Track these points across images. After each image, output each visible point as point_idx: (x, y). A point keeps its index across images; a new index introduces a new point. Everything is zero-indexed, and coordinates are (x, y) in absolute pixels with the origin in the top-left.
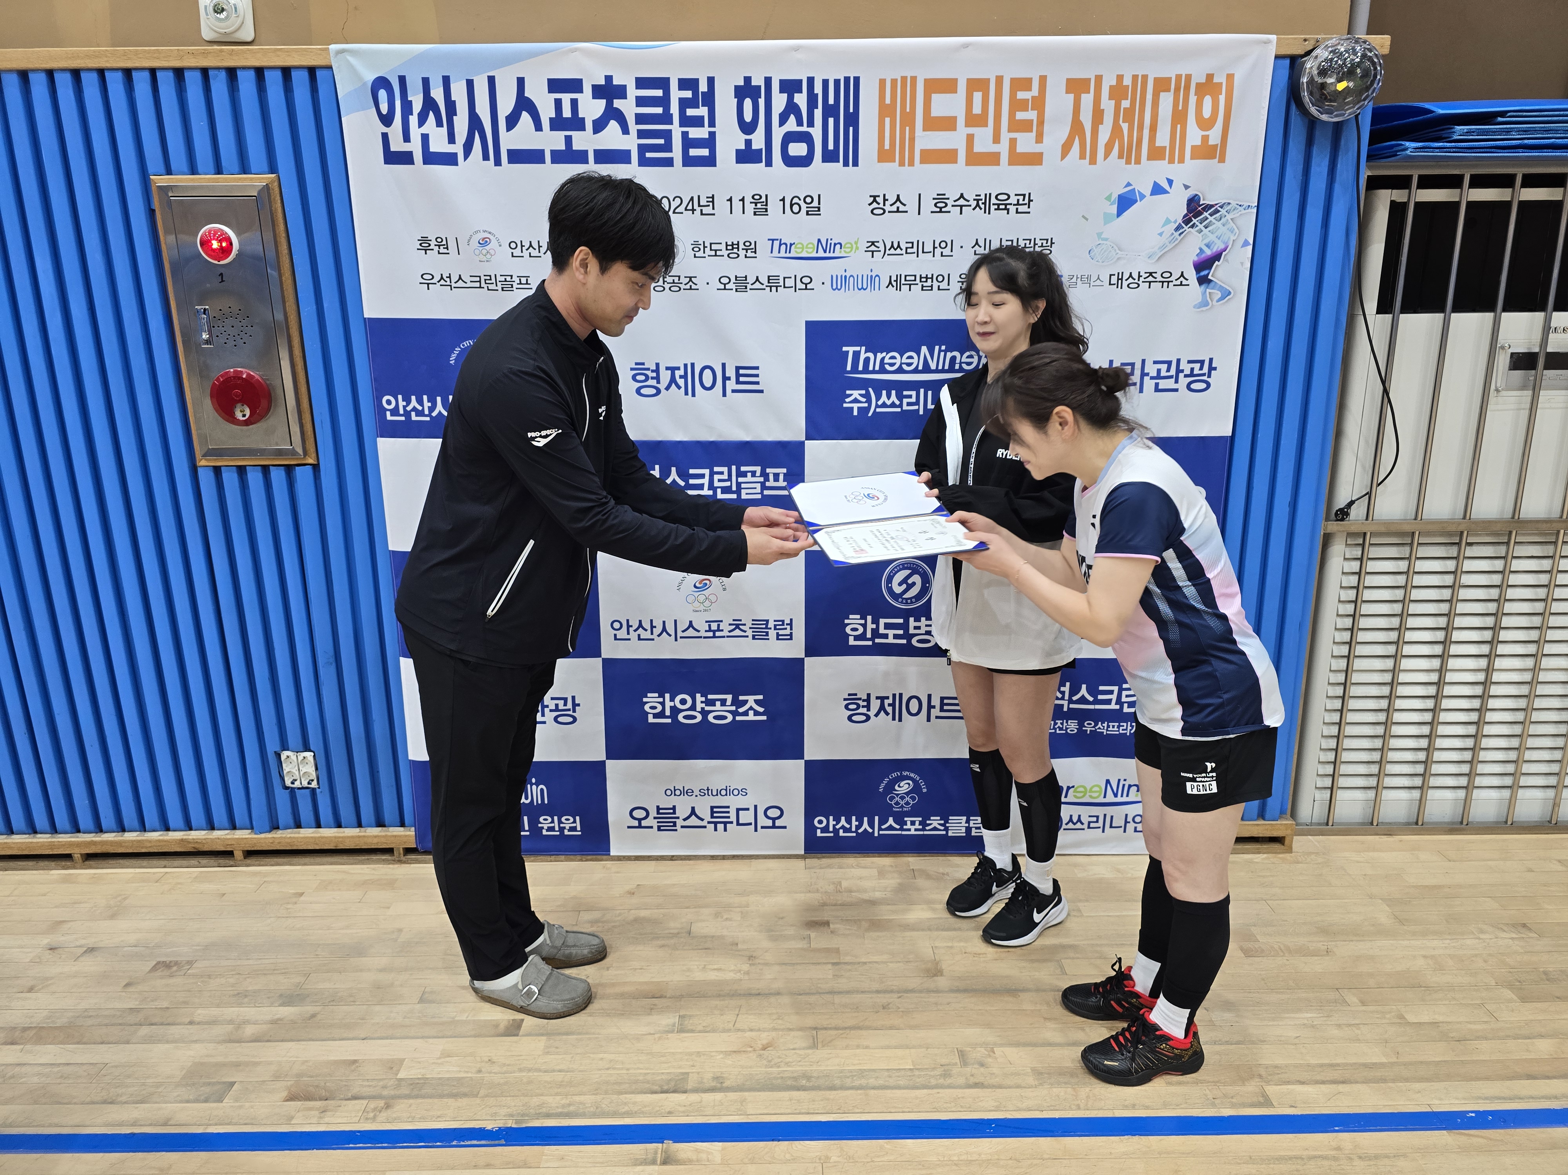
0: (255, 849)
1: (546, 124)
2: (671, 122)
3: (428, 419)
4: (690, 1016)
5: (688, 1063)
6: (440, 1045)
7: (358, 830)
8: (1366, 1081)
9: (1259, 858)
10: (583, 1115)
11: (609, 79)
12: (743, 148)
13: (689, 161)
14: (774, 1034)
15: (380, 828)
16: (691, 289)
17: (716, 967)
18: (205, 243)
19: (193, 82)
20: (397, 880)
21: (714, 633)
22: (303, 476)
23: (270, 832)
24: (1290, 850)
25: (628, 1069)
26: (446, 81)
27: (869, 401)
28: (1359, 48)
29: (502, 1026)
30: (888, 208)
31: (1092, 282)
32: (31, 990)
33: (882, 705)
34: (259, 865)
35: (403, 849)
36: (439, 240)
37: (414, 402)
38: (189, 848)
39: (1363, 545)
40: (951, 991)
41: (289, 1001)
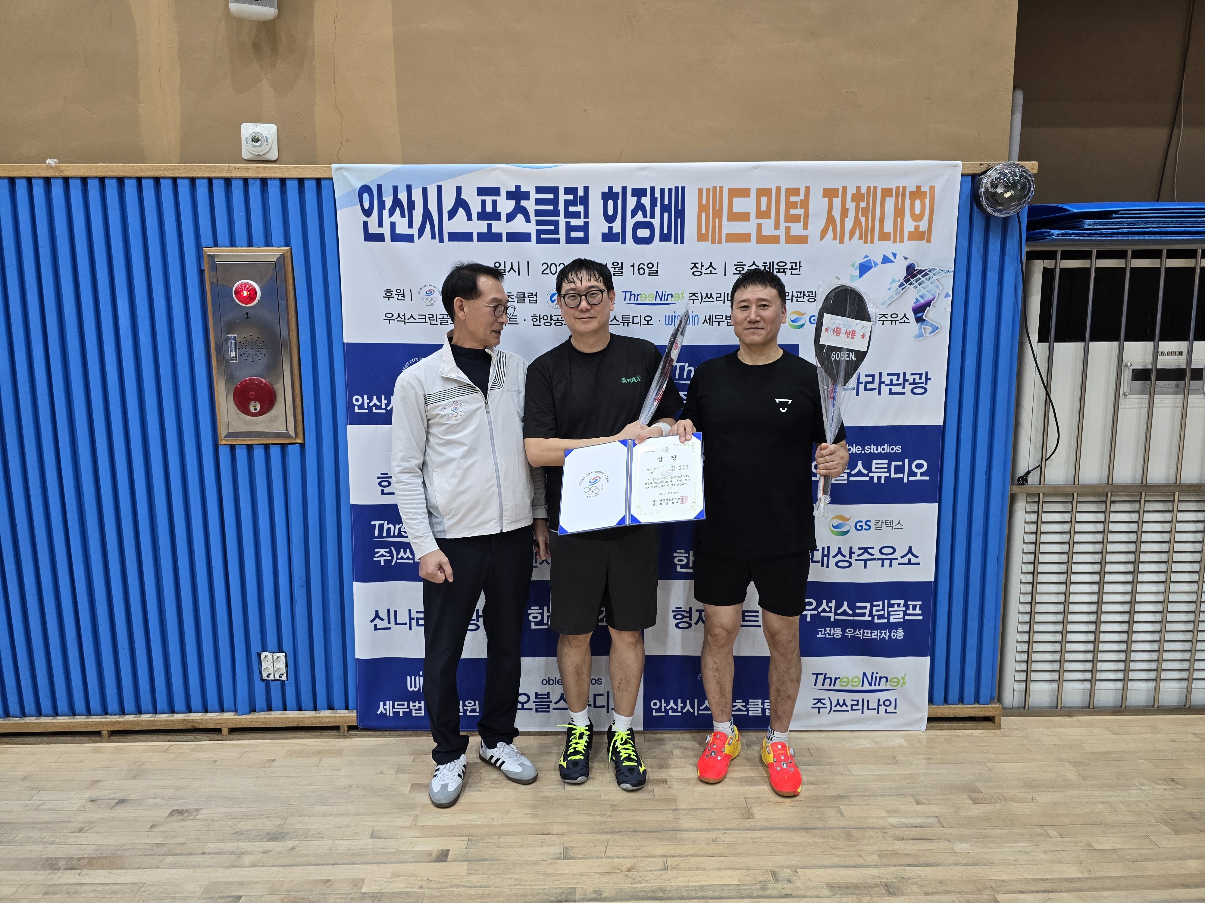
0: (238, 727)
1: (474, 216)
2: (559, 216)
3: (384, 411)
4: (572, 848)
5: (574, 881)
6: (390, 869)
7: (314, 712)
9: (977, 732)
11: (518, 187)
12: (607, 232)
13: (570, 240)
14: (635, 860)
15: (331, 711)
17: (587, 812)
18: (238, 292)
19: (237, 187)
20: (343, 750)
22: (293, 452)
23: (249, 714)
24: (999, 727)
25: (529, 885)
26: (409, 188)
28: (1017, 170)
29: (434, 855)
30: (704, 271)
34: (240, 740)
35: (347, 726)
36: (399, 291)
37: (375, 400)
38: (189, 726)
39: (1038, 502)
40: (761, 829)
41: (274, 838)
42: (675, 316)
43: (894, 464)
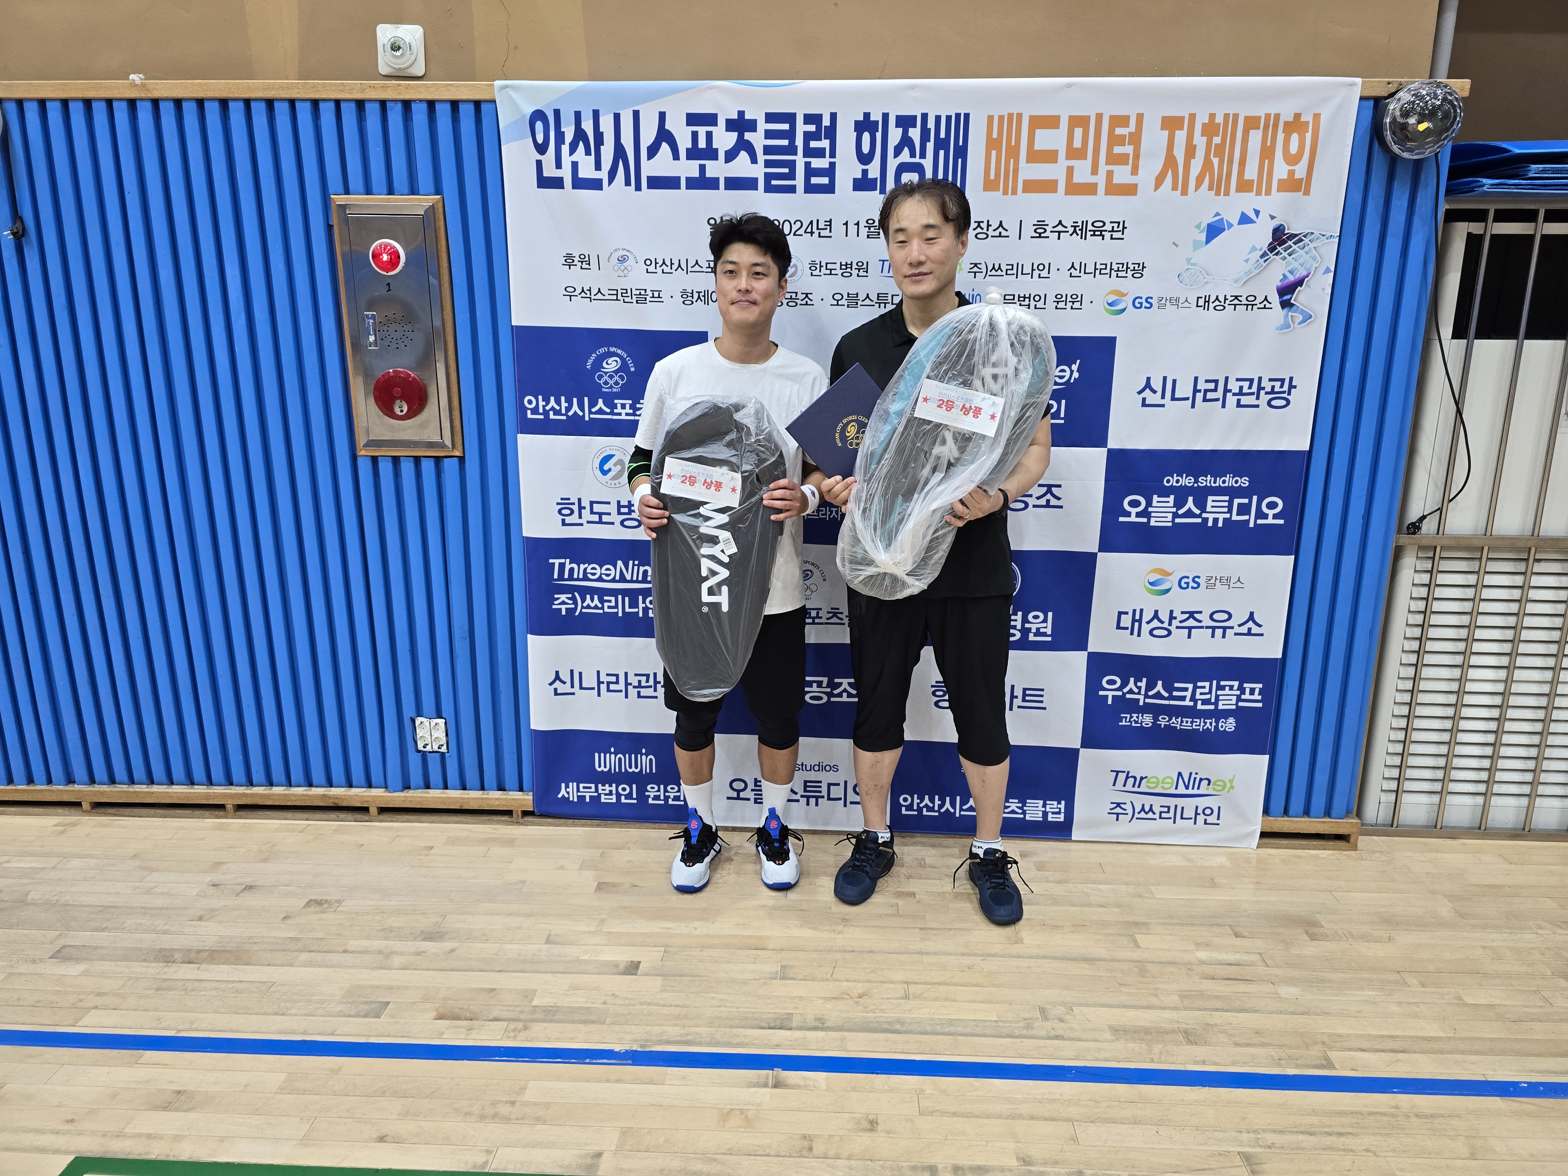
0: (389, 806)
1: (683, 154)
2: (795, 153)
3: (564, 418)
4: (791, 967)
5: (791, 1006)
6: (568, 979)
7: (481, 792)
8: (1424, 1052)
9: (1324, 854)
10: (700, 1044)
11: (741, 114)
12: (860, 177)
13: (810, 189)
14: (868, 985)
15: (501, 792)
16: (807, 304)
17: (812, 926)
18: (376, 256)
19: (373, 114)
20: (516, 839)
22: (450, 467)
23: (402, 791)
24: (1355, 848)
25: (737, 1008)
26: (596, 114)
28: (1441, 91)
29: (622, 967)
30: (991, 233)
31: (1180, 304)
32: (200, 919)
34: (391, 822)
35: (522, 811)
36: (582, 257)
37: (553, 402)
38: (329, 803)
39: (1433, 558)
40: (1031, 957)
41: (430, 938)
43: (1236, 501)
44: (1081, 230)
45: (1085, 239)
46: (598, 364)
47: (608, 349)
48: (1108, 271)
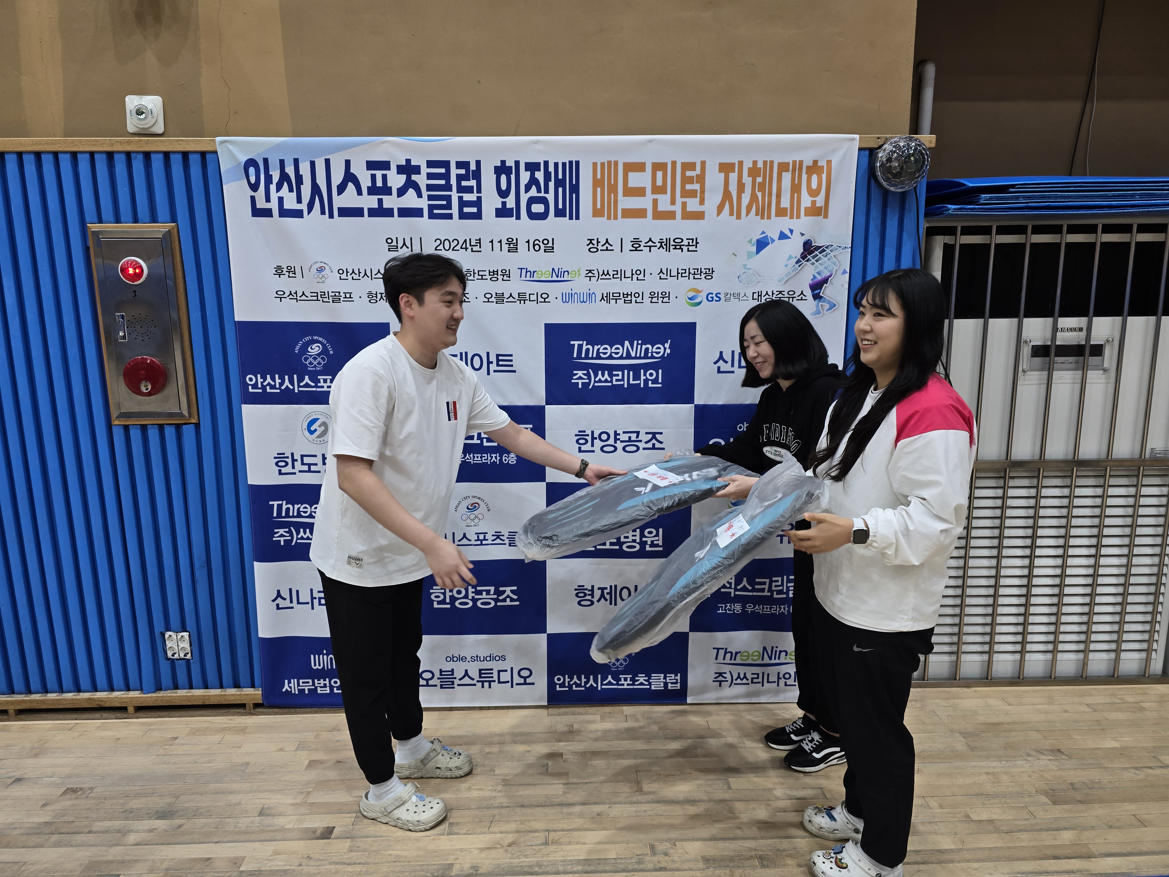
0: (143, 705)
1: (365, 191)
2: (451, 191)
3: (278, 391)
4: (457, 824)
5: (453, 857)
6: (271, 846)
7: (220, 690)
11: (408, 161)
12: (500, 206)
13: (463, 216)
14: (517, 835)
15: (236, 689)
18: (124, 270)
19: (120, 161)
20: (247, 727)
21: (481, 541)
22: (188, 432)
23: (155, 692)
25: (409, 862)
26: (296, 162)
27: (589, 378)
28: (913, 144)
29: (318, 832)
30: (600, 247)
31: (740, 298)
33: (602, 593)
34: (147, 718)
35: (253, 704)
36: (289, 268)
37: (269, 379)
38: (94, 705)
40: (648, 802)
41: (163, 816)
42: (572, 294)
44: (666, 245)
45: (669, 251)
46: (304, 350)
47: (312, 338)
48: (687, 274)
